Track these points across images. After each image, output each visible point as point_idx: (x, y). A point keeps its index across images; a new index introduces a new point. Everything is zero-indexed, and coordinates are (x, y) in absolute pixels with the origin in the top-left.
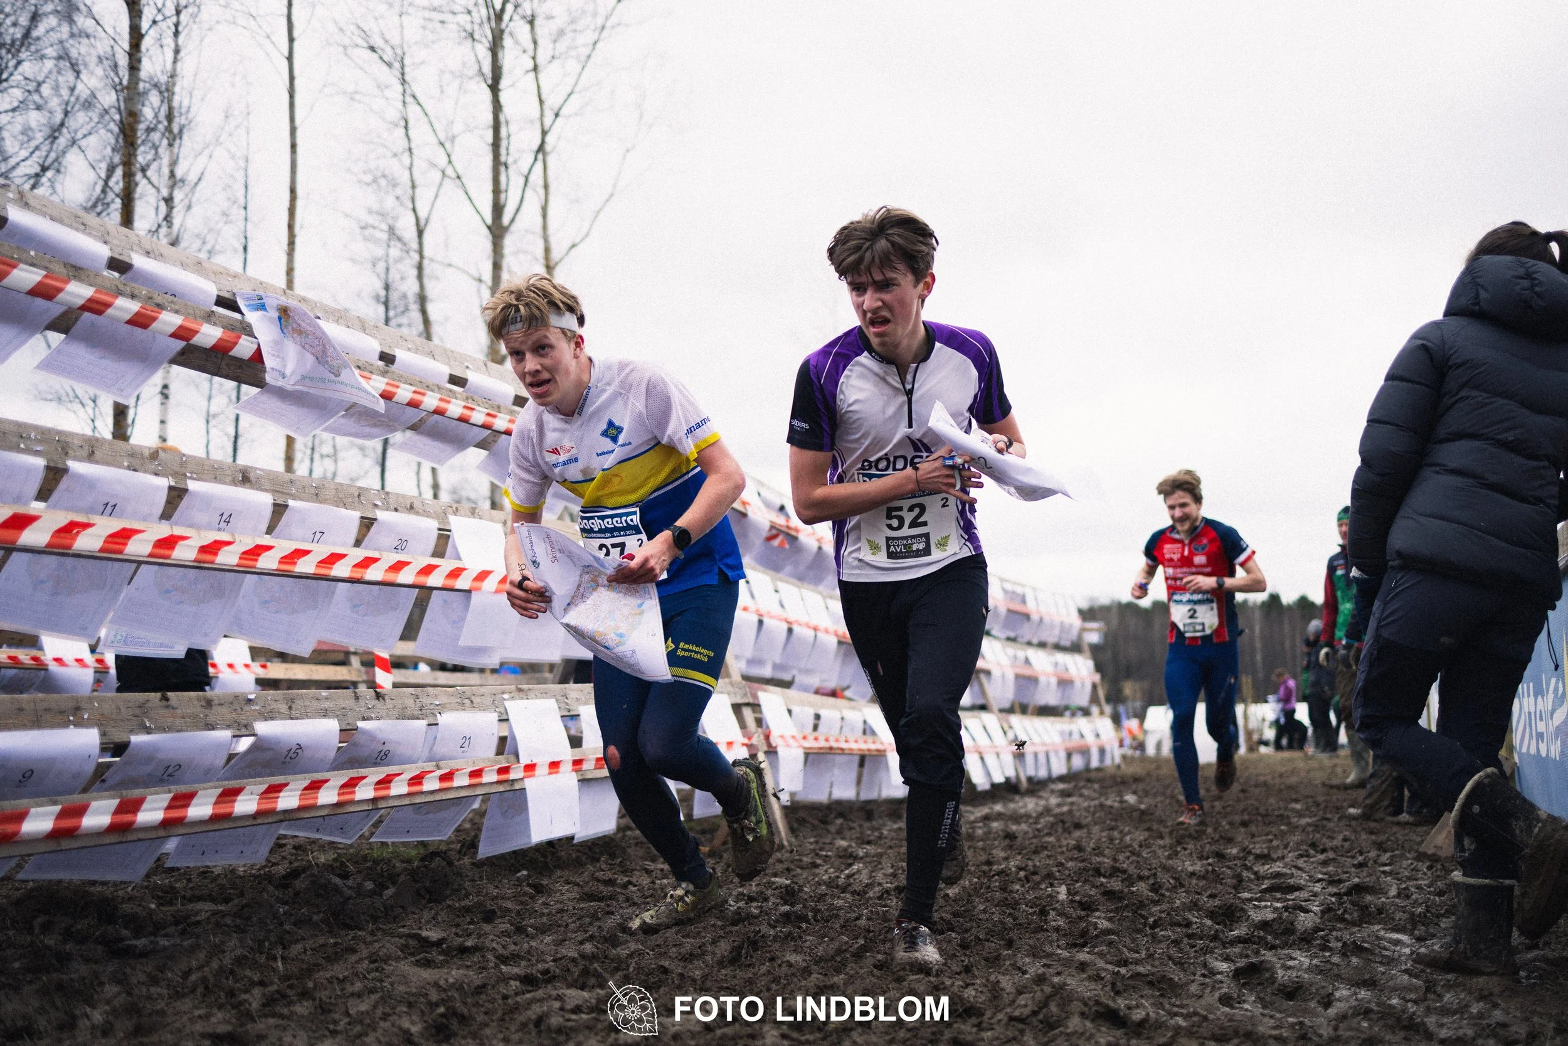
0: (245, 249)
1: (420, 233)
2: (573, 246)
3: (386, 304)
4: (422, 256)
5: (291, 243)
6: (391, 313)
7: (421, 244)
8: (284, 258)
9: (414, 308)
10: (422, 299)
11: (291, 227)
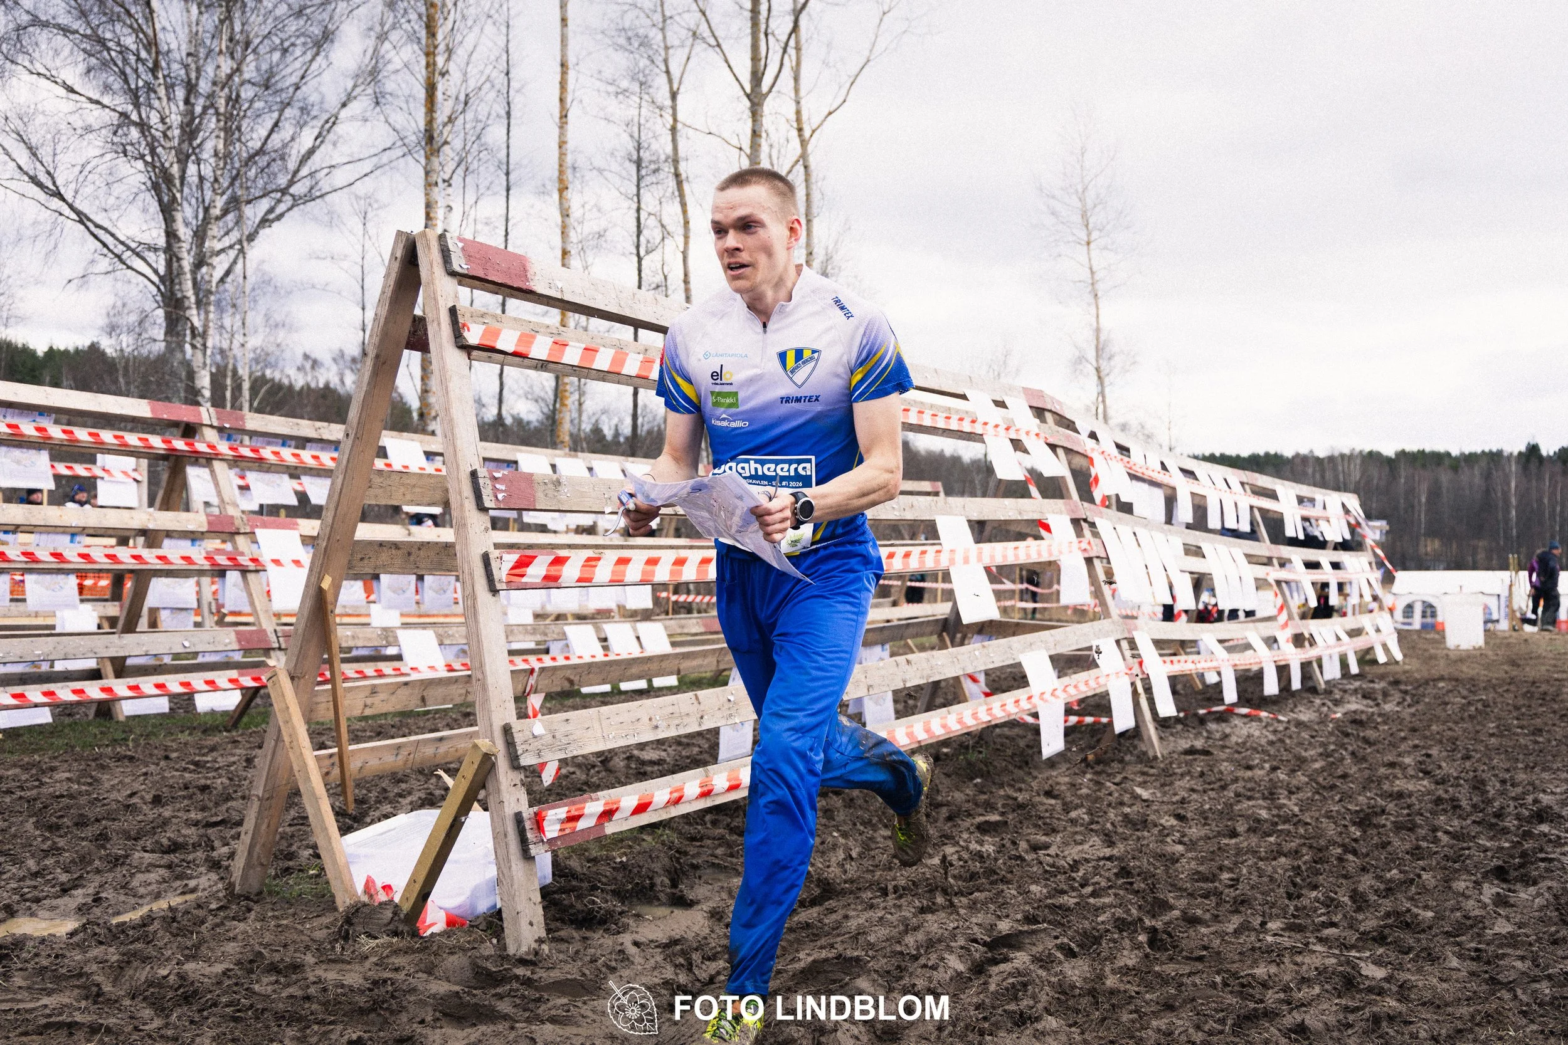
0: (508, 114)
1: (674, 96)
2: (830, 113)
3: (639, 163)
4: (675, 120)
5: (564, 116)
6: (643, 172)
7: (674, 108)
8: (556, 131)
9: (668, 169)
10: (676, 162)
11: (562, 100)
